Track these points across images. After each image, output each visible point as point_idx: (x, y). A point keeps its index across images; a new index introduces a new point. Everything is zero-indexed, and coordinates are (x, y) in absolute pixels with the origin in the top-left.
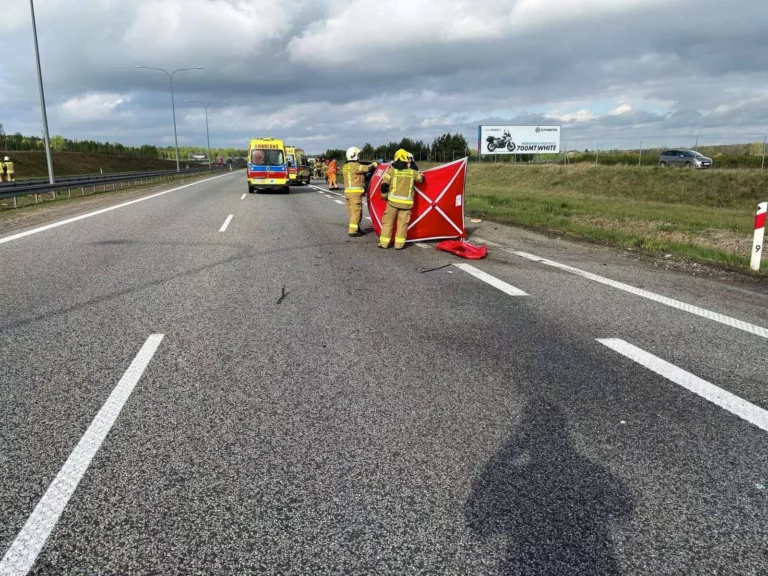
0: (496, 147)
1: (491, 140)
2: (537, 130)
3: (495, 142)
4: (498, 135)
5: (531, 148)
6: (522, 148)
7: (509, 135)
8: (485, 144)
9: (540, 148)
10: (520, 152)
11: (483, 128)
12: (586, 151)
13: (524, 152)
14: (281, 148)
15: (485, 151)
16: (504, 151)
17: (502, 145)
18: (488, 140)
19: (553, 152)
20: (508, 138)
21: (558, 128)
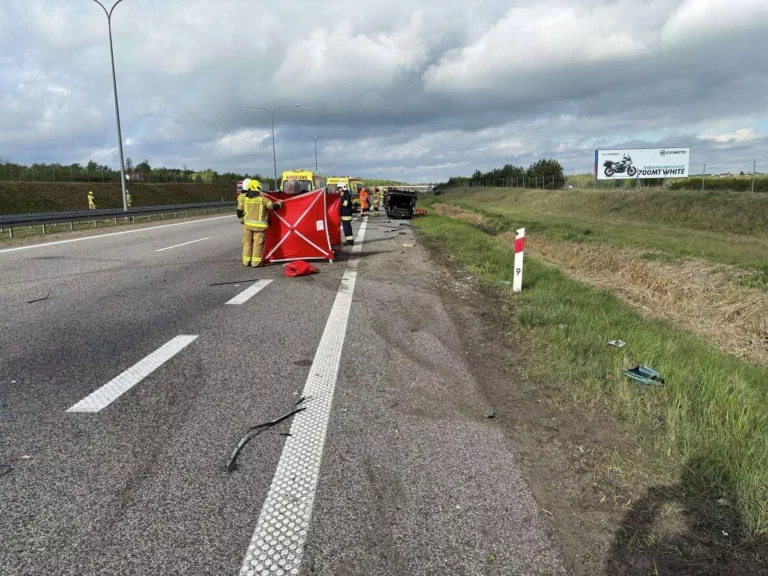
0: (614, 171)
1: (608, 165)
2: (662, 153)
3: (613, 166)
4: (617, 159)
5: (655, 172)
6: (645, 172)
7: (629, 159)
8: (601, 169)
9: (666, 173)
10: (641, 176)
11: (600, 153)
12: (742, 173)
13: (647, 176)
14: (310, 178)
15: (602, 176)
16: (624, 175)
17: (621, 169)
18: (605, 165)
19: (680, 175)
20: (628, 162)
21: (687, 150)
